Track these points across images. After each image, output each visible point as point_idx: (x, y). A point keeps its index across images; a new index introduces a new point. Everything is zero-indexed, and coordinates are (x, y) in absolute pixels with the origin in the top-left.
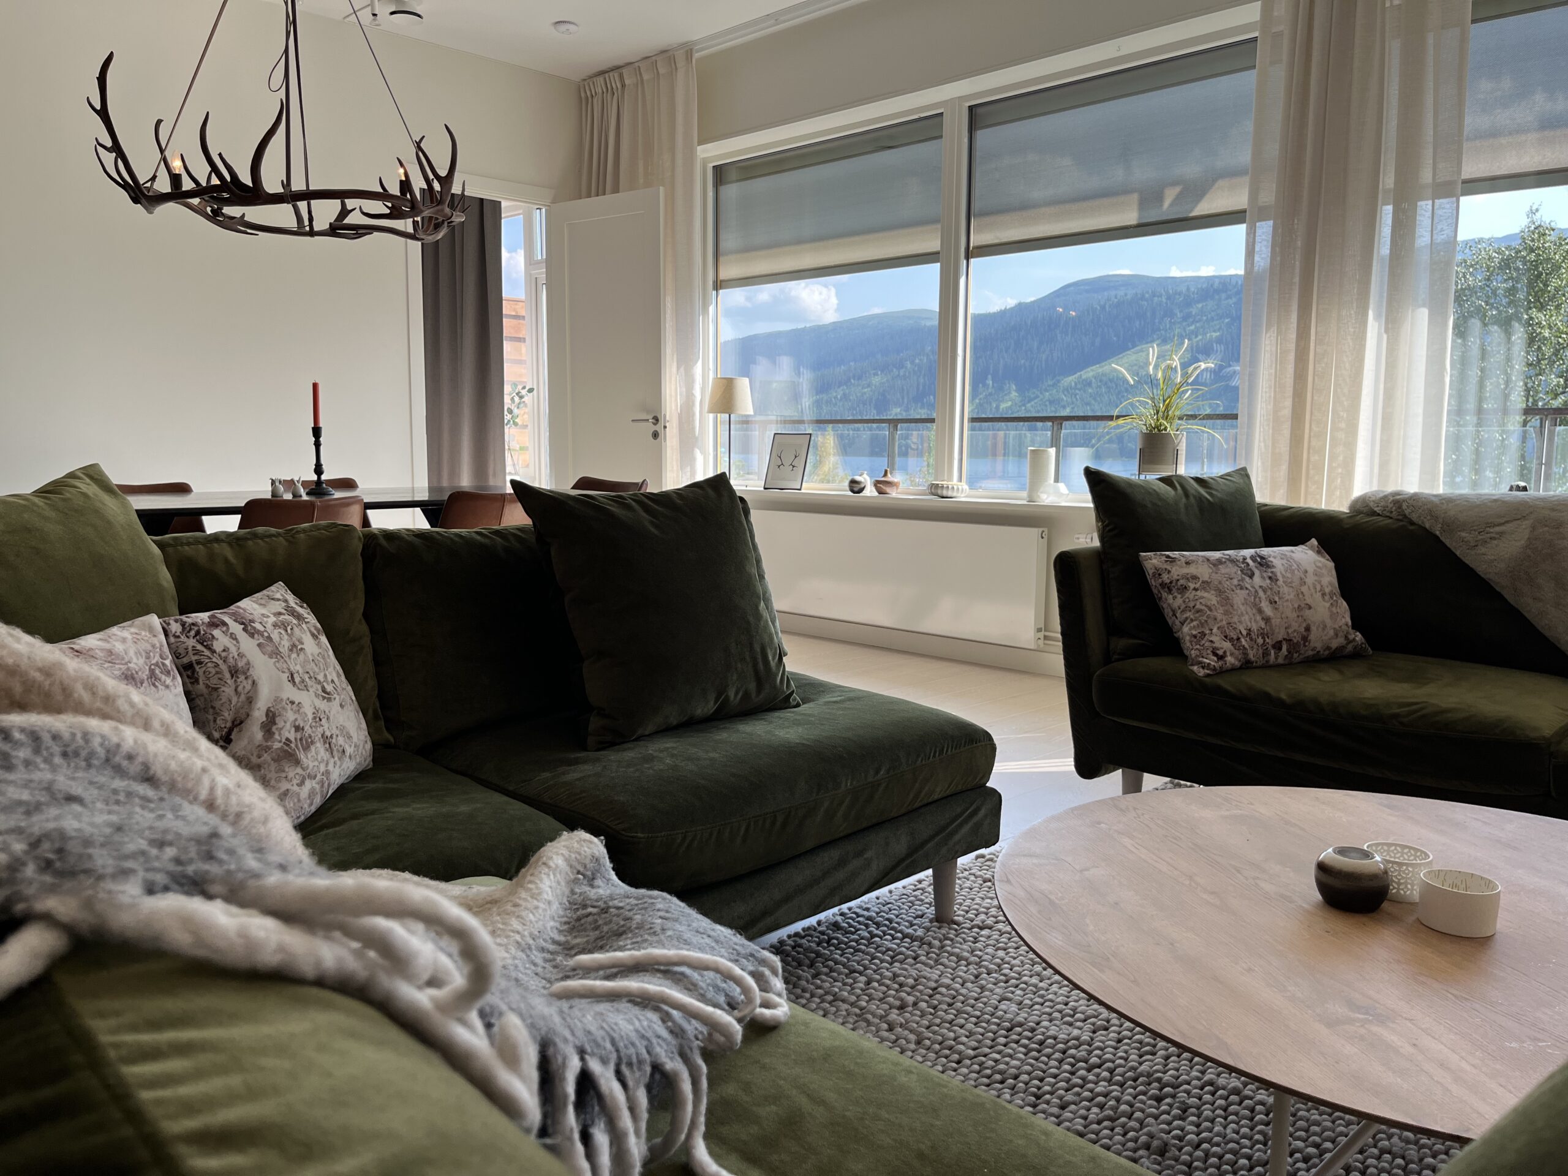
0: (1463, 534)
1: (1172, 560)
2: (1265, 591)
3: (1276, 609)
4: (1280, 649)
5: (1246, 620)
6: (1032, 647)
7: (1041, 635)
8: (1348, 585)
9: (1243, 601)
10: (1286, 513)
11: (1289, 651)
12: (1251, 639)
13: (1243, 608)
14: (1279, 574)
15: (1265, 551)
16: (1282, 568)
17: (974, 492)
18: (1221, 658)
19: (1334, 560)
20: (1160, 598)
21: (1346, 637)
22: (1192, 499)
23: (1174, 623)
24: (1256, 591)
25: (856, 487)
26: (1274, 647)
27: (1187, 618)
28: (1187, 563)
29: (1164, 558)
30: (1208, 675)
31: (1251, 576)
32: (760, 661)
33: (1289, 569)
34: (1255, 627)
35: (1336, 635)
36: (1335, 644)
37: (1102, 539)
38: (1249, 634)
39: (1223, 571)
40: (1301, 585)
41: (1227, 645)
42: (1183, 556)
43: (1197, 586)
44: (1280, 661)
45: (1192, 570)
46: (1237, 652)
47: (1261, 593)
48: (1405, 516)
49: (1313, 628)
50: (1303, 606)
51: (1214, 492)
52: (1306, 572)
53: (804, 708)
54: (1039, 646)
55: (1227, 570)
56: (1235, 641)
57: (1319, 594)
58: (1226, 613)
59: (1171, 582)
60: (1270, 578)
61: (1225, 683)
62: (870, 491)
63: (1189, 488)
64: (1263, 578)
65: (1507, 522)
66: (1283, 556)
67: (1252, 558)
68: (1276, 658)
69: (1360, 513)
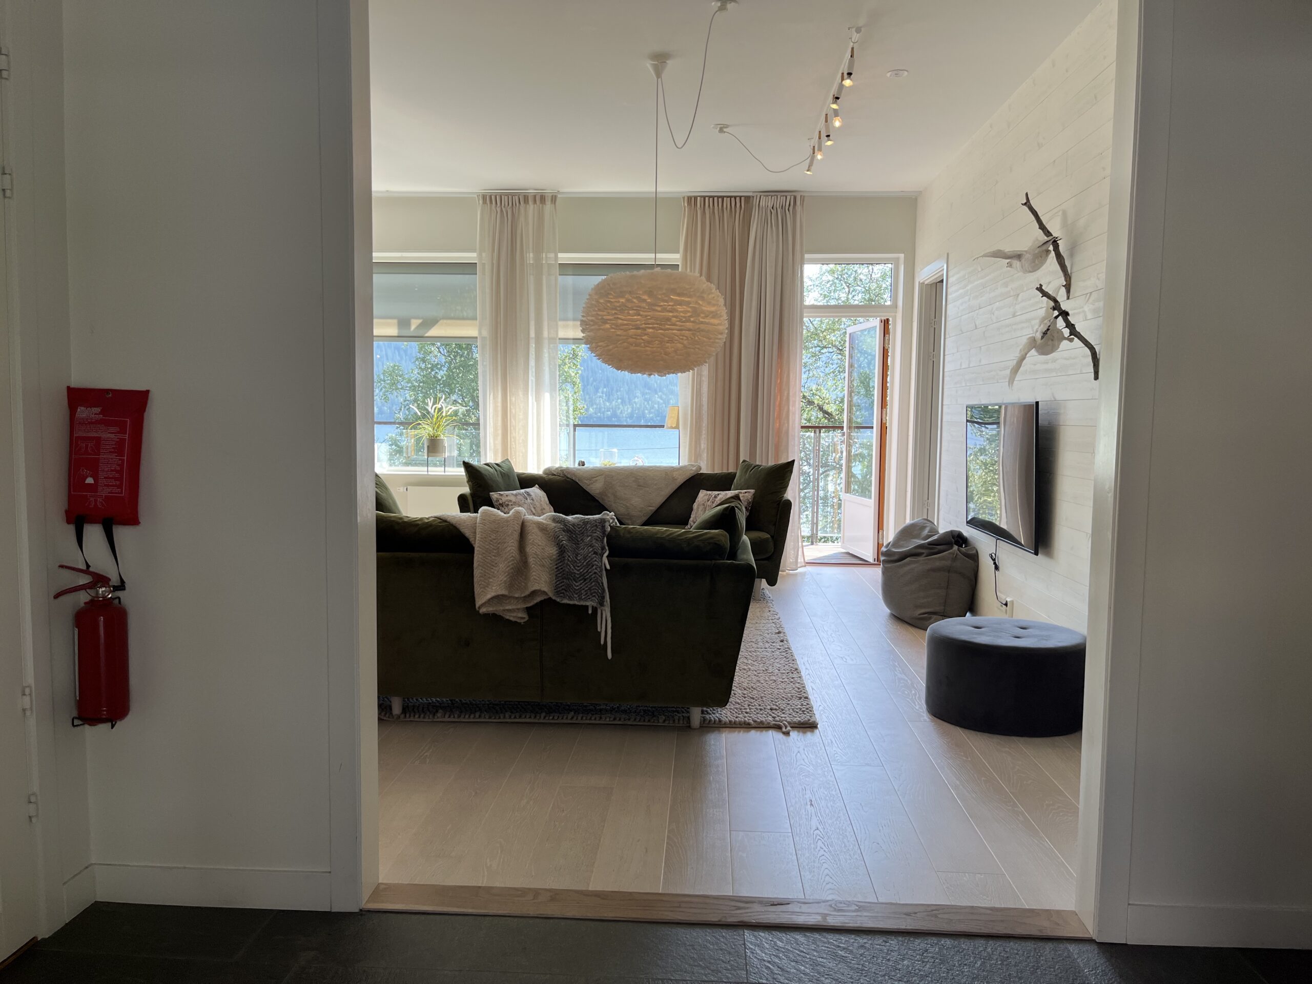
0: (586, 481)
1: (501, 495)
8: (550, 501)
10: (523, 476)
14: (533, 498)
15: (527, 490)
19: (545, 492)
22: (497, 472)
28: (507, 496)
29: (499, 494)
31: (527, 499)
33: (535, 496)
37: (472, 489)
40: (540, 501)
42: (504, 493)
45: (509, 498)
48: (565, 476)
51: (502, 469)
52: (540, 496)
55: (519, 497)
57: (545, 505)
59: (503, 503)
60: (531, 499)
63: (494, 467)
64: (529, 499)
65: (597, 476)
66: (532, 492)
67: (525, 492)
69: (549, 475)
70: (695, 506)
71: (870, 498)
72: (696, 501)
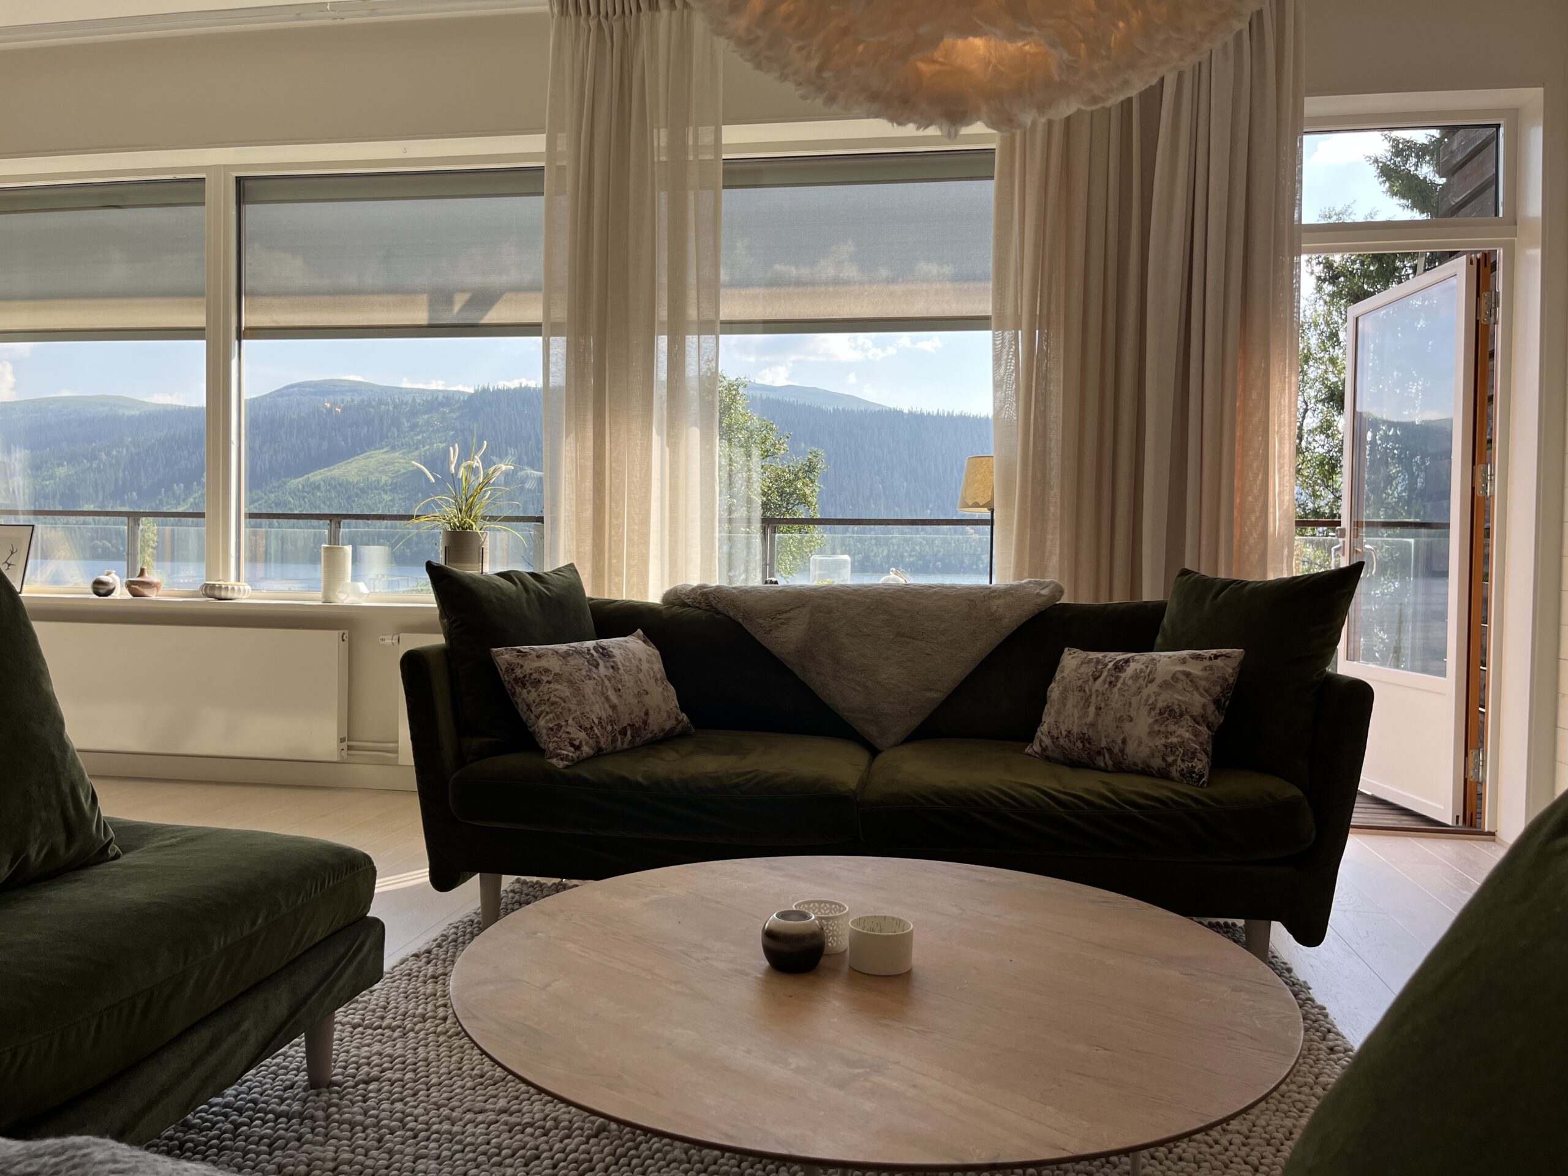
0: (760, 621)
1: (524, 655)
2: (609, 680)
3: (620, 696)
4: (625, 734)
5: (598, 710)
6: (335, 758)
7: (345, 745)
8: (674, 670)
9: (592, 690)
10: (611, 606)
11: (633, 737)
12: (602, 727)
13: (593, 698)
14: (619, 664)
15: (604, 642)
16: (621, 659)
17: (256, 594)
18: (578, 748)
19: (658, 648)
20: (514, 694)
21: (677, 719)
22: (532, 594)
23: (529, 717)
24: (602, 681)
25: (101, 588)
26: (620, 733)
27: (542, 712)
28: (538, 657)
29: (515, 653)
30: (567, 767)
31: (597, 666)
32: (70, 804)
33: (627, 658)
34: (604, 716)
35: (669, 717)
36: (667, 727)
37: (448, 637)
38: (600, 723)
39: (572, 663)
40: (638, 673)
41: (582, 735)
42: (533, 650)
43: (550, 678)
44: (626, 746)
45: (543, 663)
46: (591, 741)
47: (607, 683)
48: (712, 606)
49: (651, 712)
50: (641, 691)
51: (550, 587)
52: (640, 660)
53: (124, 859)
54: (342, 757)
55: (576, 662)
56: (589, 730)
57: (653, 680)
58: (579, 703)
59: (524, 677)
60: (612, 667)
61: (584, 772)
62: (121, 593)
63: (527, 583)
64: (606, 667)
65: (792, 609)
66: (620, 647)
67: (595, 648)
68: (622, 743)
69: (674, 605)
70: (1054, 691)
71: (1442, 673)
72: (1058, 676)
